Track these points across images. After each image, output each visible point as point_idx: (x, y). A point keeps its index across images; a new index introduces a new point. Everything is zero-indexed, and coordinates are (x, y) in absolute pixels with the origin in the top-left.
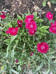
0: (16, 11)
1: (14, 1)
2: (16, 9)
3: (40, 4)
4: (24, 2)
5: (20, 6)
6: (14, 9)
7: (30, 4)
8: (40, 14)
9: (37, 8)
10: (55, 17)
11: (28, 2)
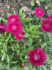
0: (4, 16)
1: (2, 7)
2: (4, 14)
3: (29, 4)
4: (12, 6)
5: (8, 10)
6: (2, 14)
7: (18, 7)
8: (29, 14)
9: (26, 9)
10: (47, 15)
11: (16, 5)
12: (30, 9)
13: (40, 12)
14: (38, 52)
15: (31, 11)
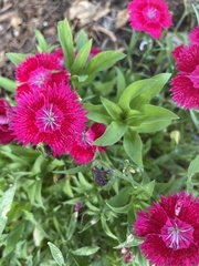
4: (29, 12)
5: (17, 33)
8: (106, 29)
9: (86, 10)
10: (186, 13)
11: (43, 5)
12: (103, 5)
13: (151, 14)
14: (177, 212)
15: (110, 14)
